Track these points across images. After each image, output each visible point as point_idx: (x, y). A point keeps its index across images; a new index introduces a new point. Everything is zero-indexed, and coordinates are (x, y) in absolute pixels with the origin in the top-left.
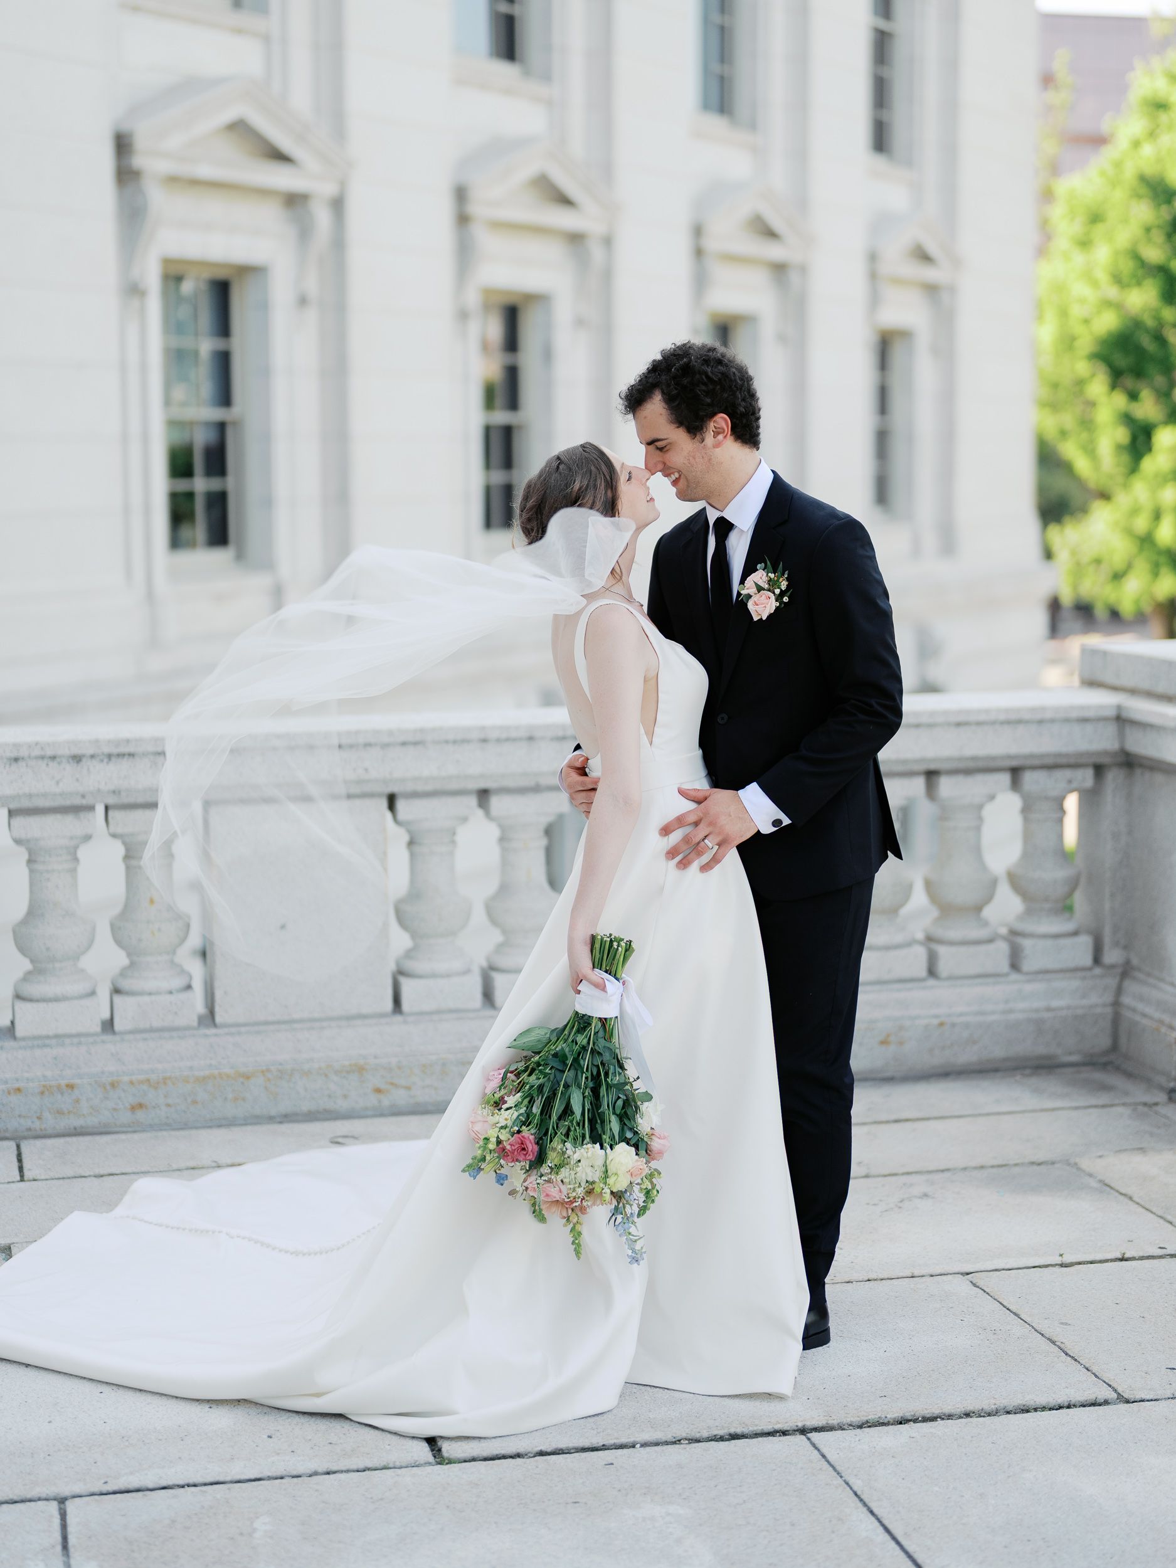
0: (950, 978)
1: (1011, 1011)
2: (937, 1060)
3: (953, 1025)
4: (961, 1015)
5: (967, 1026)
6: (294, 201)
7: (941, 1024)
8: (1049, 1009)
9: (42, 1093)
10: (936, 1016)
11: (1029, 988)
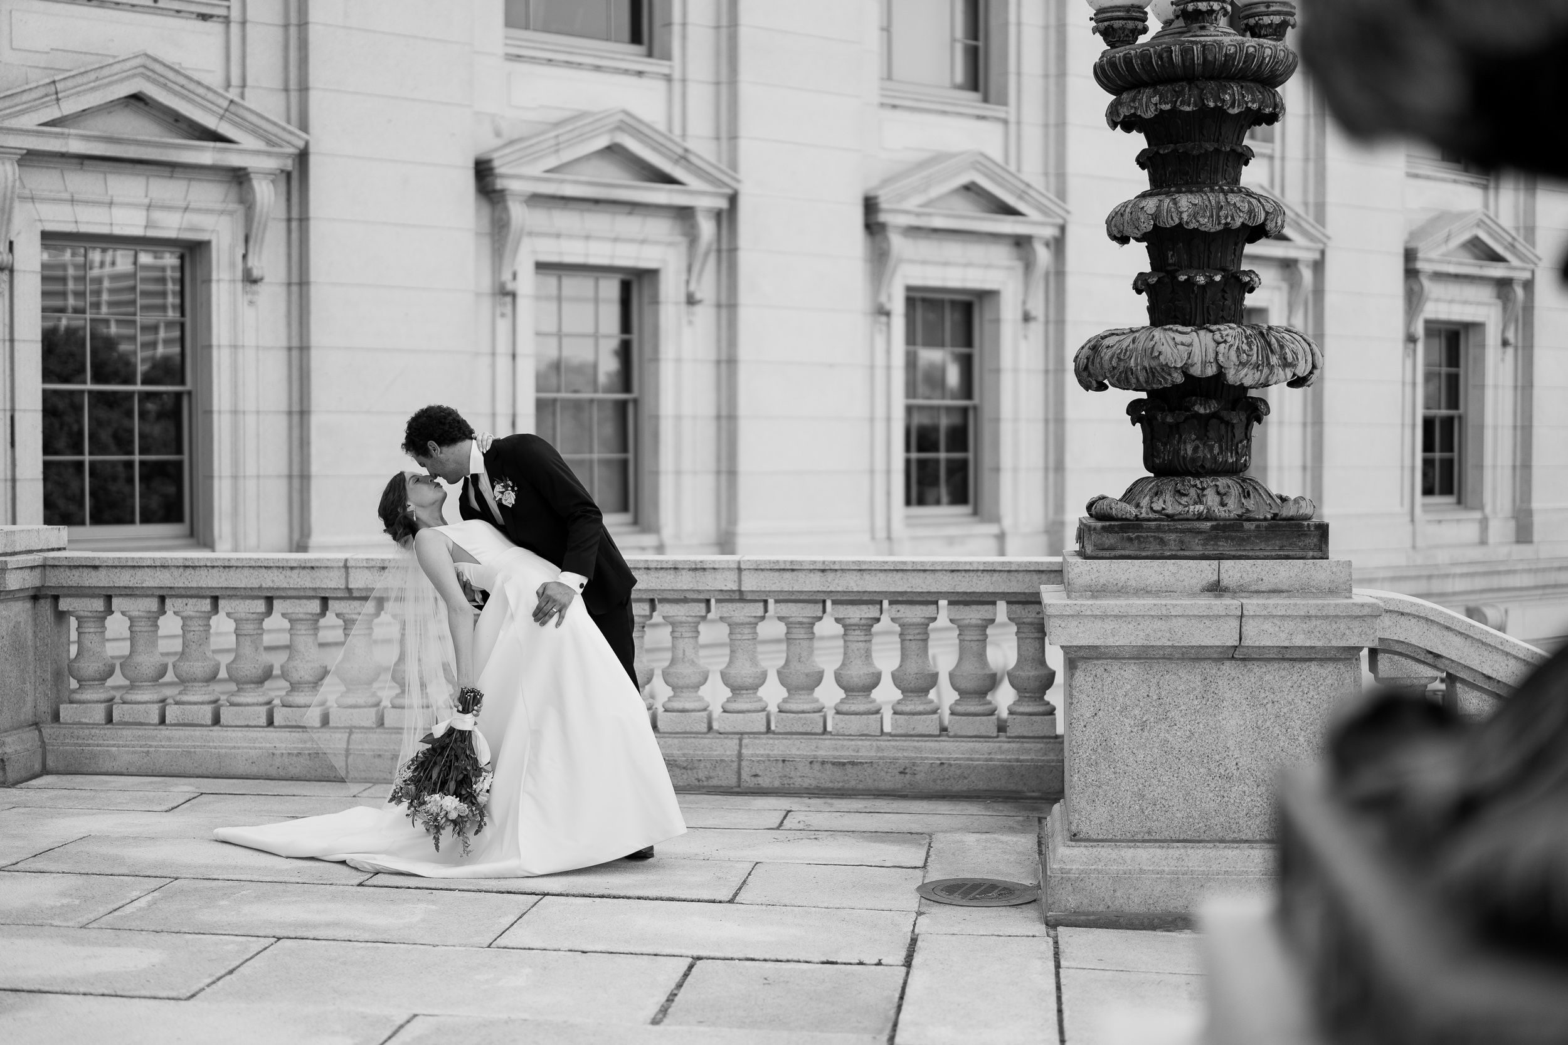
0: (955, 736)
1: (991, 760)
2: (939, 787)
3: (950, 765)
4: (956, 759)
5: (960, 766)
6: (1021, 242)
7: (942, 764)
8: (1018, 760)
9: (392, 759)
10: (938, 759)
11: (1006, 746)
